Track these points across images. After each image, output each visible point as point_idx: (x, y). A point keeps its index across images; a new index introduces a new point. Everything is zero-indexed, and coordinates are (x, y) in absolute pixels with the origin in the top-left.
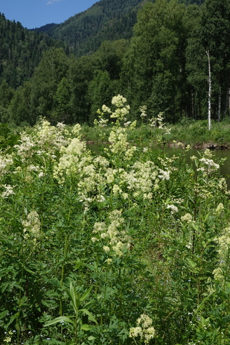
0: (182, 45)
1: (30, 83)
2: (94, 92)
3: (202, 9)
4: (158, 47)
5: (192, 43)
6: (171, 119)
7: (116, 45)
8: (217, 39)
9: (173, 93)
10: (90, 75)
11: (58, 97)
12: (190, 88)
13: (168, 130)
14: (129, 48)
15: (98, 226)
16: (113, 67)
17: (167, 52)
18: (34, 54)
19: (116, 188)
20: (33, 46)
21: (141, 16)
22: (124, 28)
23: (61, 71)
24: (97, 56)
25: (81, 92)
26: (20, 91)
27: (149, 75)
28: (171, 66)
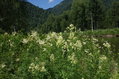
0: (84, 11)
1: (46, 23)
3: (89, 1)
4: (78, 12)
5: (86, 10)
6: (82, 30)
7: (67, 12)
8: (93, 8)
9: (82, 23)
10: (61, 20)
11: (53, 26)
12: (87, 22)
13: (82, 32)
14: (70, 13)
15: (69, 57)
16: (66, 18)
17: (80, 13)
18: (46, 16)
19: (73, 47)
20: (46, 14)
21: (73, 4)
22: (69, 8)
23: (53, 20)
24: (62, 15)
25: (59, 25)
26: (43, 25)
27: (76, 19)
28: (82, 16)
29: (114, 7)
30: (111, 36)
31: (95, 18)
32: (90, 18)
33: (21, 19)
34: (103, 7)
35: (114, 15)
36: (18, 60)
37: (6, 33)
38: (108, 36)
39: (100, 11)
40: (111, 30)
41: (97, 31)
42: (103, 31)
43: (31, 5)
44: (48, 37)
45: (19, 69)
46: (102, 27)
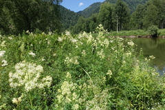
0: (111, 13)
1: (76, 25)
2: (91, 26)
3: (115, 5)
4: (105, 14)
5: (113, 13)
7: (95, 15)
8: (119, 11)
9: (109, 25)
10: (89, 22)
11: (83, 28)
12: (113, 24)
13: (109, 33)
14: (98, 15)
15: (98, 52)
16: (95, 20)
17: (107, 16)
18: (77, 18)
20: (77, 16)
21: (101, 7)
22: (97, 11)
23: (83, 22)
24: (91, 18)
25: (88, 26)
26: (74, 27)
27: (103, 21)
28: (108, 19)
29: (139, 10)
30: (134, 37)
31: (121, 21)
32: (116, 20)
33: (55, 21)
34: (128, 10)
35: (138, 18)
36: (55, 55)
37: (43, 33)
38: (131, 37)
39: (125, 14)
40: (134, 31)
41: (121, 32)
42: (127, 32)
43: (64, 8)
44: (80, 36)
45: (56, 63)
46: (126, 29)
